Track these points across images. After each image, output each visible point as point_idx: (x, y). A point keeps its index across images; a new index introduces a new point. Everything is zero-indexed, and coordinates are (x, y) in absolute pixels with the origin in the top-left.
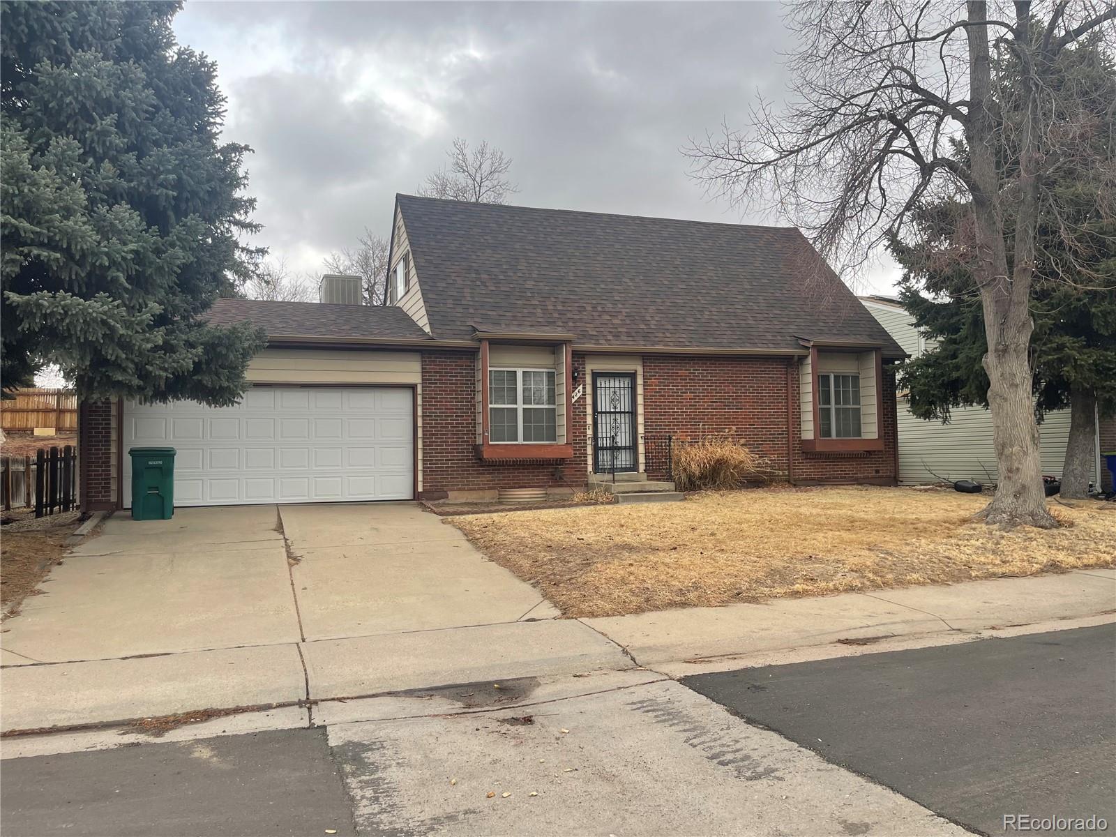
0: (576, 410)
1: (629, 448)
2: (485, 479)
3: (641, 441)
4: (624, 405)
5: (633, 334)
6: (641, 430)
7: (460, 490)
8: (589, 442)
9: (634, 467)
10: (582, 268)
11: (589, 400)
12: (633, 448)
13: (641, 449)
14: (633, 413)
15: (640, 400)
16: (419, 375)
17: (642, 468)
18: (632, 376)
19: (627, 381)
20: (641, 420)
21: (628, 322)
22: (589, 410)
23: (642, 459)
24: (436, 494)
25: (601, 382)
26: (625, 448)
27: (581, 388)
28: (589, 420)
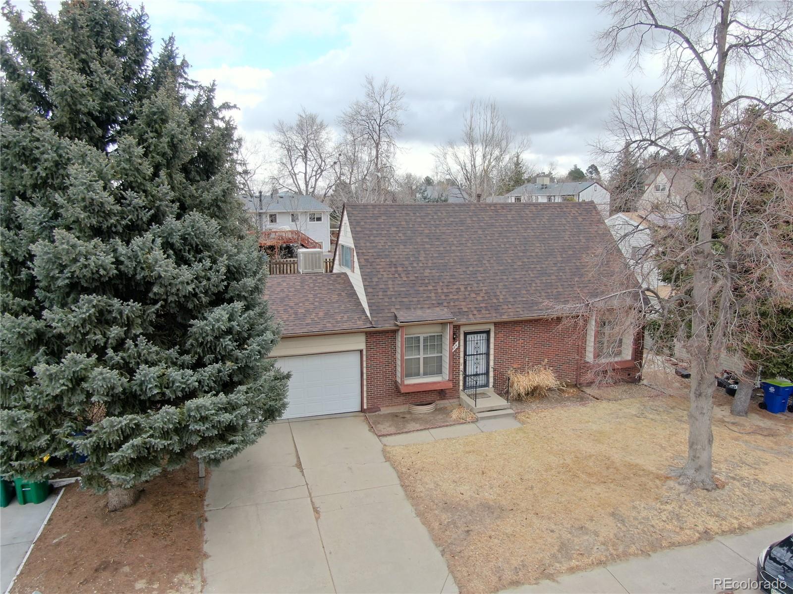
0: (454, 356)
1: (484, 374)
2: (401, 399)
3: (491, 370)
4: (483, 349)
5: (490, 308)
6: (492, 363)
7: (387, 406)
8: (461, 373)
9: (487, 385)
10: (459, 254)
11: (462, 349)
12: (487, 373)
13: (491, 374)
14: (488, 354)
15: (492, 346)
16: (364, 344)
17: (491, 385)
18: (488, 332)
19: (485, 335)
20: (492, 357)
21: (486, 298)
22: (462, 355)
23: (491, 380)
24: (374, 410)
25: (469, 337)
26: (482, 374)
27: (457, 343)
28: (462, 361)
